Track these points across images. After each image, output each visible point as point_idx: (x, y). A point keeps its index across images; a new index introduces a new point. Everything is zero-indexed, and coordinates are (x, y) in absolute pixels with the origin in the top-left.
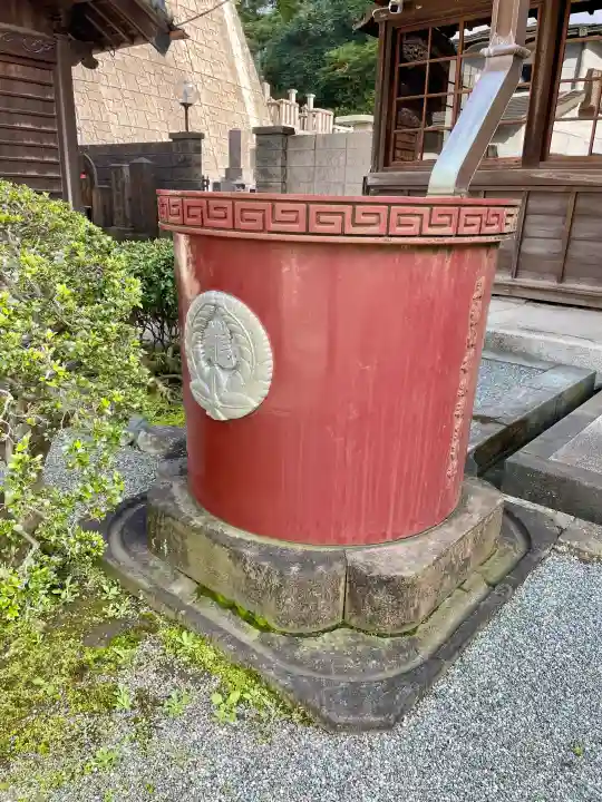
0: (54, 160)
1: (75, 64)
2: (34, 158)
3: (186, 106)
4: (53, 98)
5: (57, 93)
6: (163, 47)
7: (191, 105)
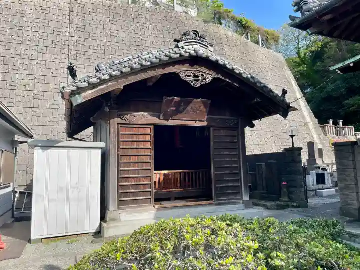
0: (236, 166)
1: (246, 127)
2: (228, 166)
3: (292, 136)
4: (236, 141)
5: (238, 139)
6: (285, 115)
7: (295, 136)
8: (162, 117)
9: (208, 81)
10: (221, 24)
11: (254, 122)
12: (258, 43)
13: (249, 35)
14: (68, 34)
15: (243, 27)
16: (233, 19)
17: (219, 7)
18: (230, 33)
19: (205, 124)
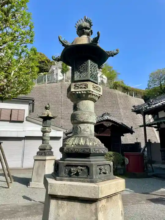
1: (121, 136)
3: (137, 139)
6: (132, 134)
8: (99, 133)
9: (110, 125)
10: (116, 89)
11: (124, 134)
12: (132, 96)
13: (129, 92)
14: (61, 97)
15: (125, 90)
16: (122, 86)
17: (116, 83)
18: (120, 93)
19: (110, 135)
